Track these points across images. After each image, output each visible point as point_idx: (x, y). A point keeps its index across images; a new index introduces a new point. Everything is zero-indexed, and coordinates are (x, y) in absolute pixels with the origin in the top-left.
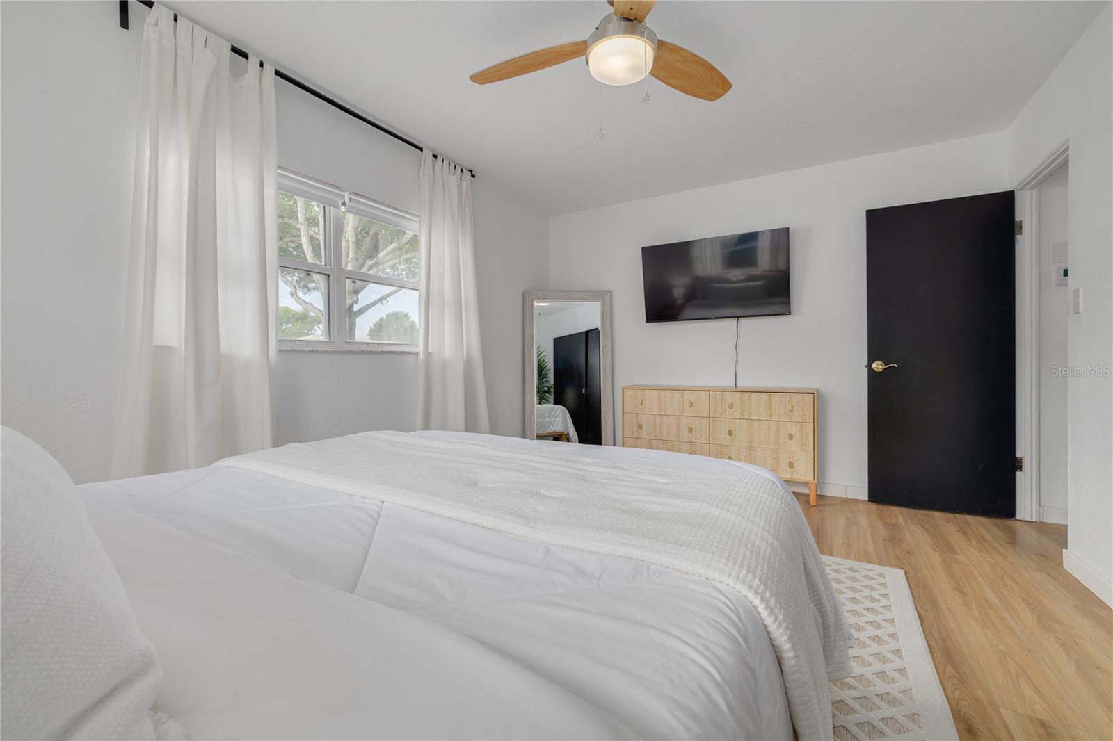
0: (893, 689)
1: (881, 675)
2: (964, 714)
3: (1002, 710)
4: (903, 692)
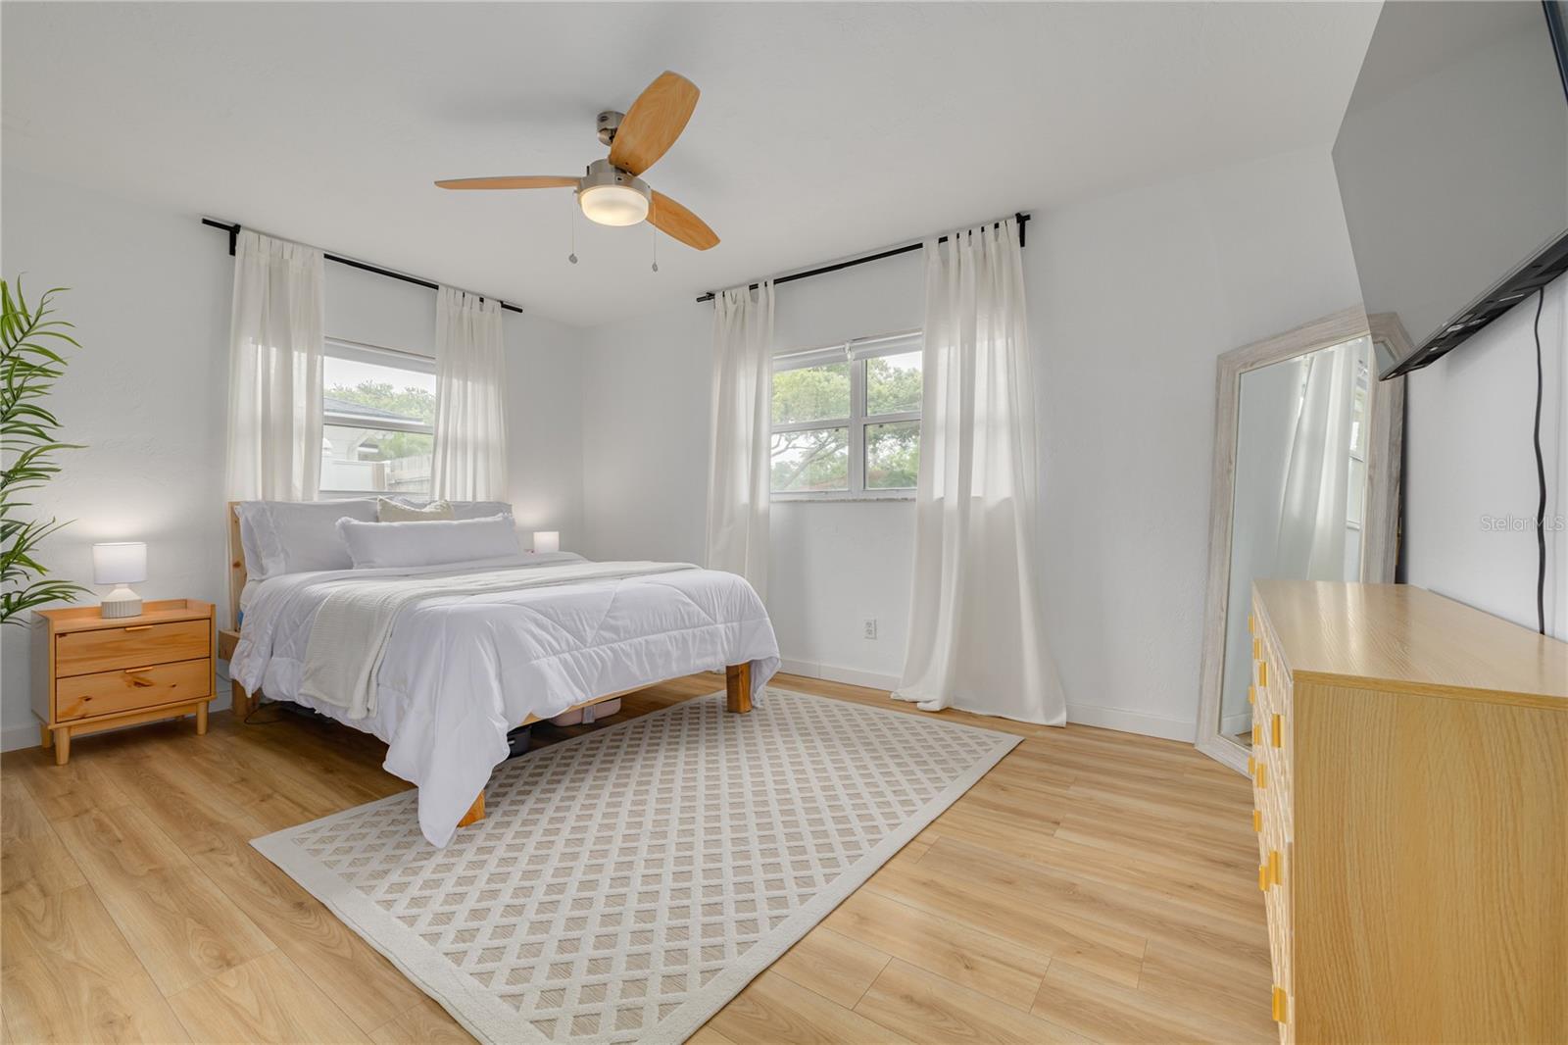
0: (383, 885)
1: (402, 887)
2: (310, 915)
3: (273, 947)
4: (373, 887)
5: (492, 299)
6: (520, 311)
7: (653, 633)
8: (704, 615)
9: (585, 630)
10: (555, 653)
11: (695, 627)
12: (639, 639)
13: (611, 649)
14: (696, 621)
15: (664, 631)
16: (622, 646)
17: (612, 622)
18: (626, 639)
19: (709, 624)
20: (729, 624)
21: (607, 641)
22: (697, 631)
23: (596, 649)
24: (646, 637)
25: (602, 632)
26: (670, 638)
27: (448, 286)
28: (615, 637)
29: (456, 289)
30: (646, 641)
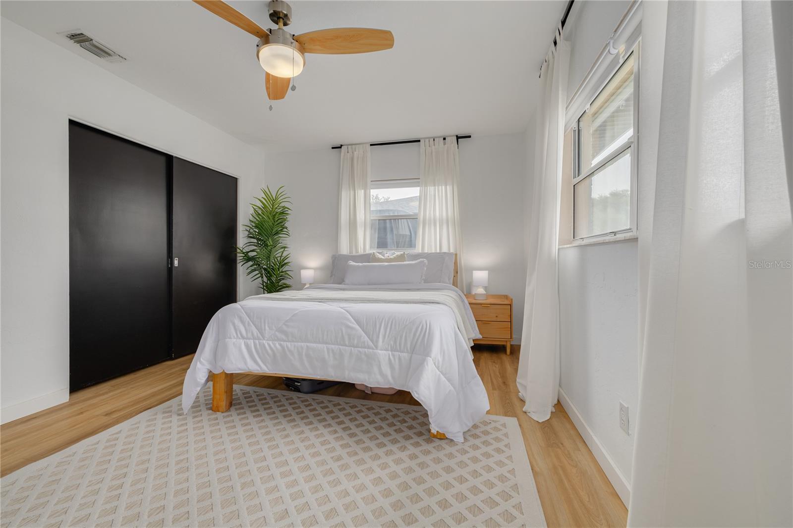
5: (450, 136)
6: (470, 137)
7: (315, 342)
8: (366, 339)
9: (265, 330)
10: (243, 338)
11: (354, 347)
12: (302, 344)
13: (280, 345)
14: (356, 342)
15: (326, 343)
16: (289, 346)
17: (285, 328)
18: (293, 341)
19: (369, 348)
20: (397, 353)
21: (278, 340)
22: (355, 351)
23: (271, 343)
24: (308, 344)
25: (277, 333)
26: (328, 349)
27: (425, 138)
28: (284, 337)
29: (429, 138)
30: (307, 346)
